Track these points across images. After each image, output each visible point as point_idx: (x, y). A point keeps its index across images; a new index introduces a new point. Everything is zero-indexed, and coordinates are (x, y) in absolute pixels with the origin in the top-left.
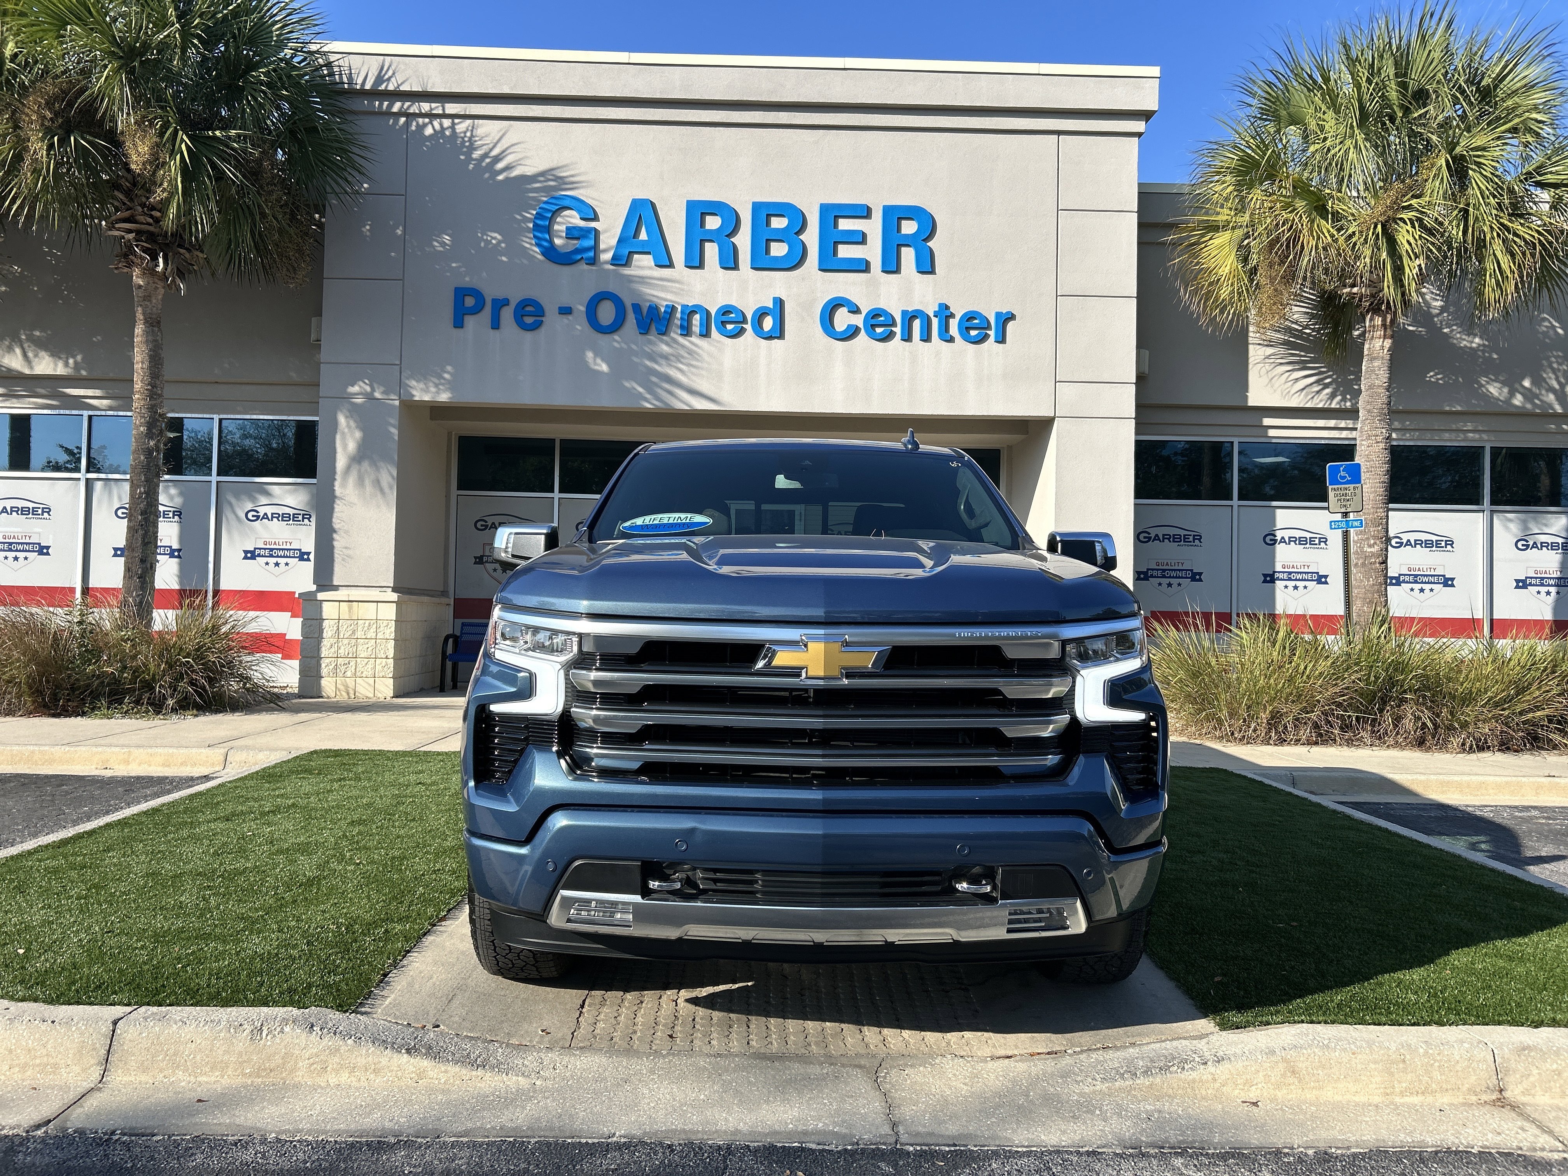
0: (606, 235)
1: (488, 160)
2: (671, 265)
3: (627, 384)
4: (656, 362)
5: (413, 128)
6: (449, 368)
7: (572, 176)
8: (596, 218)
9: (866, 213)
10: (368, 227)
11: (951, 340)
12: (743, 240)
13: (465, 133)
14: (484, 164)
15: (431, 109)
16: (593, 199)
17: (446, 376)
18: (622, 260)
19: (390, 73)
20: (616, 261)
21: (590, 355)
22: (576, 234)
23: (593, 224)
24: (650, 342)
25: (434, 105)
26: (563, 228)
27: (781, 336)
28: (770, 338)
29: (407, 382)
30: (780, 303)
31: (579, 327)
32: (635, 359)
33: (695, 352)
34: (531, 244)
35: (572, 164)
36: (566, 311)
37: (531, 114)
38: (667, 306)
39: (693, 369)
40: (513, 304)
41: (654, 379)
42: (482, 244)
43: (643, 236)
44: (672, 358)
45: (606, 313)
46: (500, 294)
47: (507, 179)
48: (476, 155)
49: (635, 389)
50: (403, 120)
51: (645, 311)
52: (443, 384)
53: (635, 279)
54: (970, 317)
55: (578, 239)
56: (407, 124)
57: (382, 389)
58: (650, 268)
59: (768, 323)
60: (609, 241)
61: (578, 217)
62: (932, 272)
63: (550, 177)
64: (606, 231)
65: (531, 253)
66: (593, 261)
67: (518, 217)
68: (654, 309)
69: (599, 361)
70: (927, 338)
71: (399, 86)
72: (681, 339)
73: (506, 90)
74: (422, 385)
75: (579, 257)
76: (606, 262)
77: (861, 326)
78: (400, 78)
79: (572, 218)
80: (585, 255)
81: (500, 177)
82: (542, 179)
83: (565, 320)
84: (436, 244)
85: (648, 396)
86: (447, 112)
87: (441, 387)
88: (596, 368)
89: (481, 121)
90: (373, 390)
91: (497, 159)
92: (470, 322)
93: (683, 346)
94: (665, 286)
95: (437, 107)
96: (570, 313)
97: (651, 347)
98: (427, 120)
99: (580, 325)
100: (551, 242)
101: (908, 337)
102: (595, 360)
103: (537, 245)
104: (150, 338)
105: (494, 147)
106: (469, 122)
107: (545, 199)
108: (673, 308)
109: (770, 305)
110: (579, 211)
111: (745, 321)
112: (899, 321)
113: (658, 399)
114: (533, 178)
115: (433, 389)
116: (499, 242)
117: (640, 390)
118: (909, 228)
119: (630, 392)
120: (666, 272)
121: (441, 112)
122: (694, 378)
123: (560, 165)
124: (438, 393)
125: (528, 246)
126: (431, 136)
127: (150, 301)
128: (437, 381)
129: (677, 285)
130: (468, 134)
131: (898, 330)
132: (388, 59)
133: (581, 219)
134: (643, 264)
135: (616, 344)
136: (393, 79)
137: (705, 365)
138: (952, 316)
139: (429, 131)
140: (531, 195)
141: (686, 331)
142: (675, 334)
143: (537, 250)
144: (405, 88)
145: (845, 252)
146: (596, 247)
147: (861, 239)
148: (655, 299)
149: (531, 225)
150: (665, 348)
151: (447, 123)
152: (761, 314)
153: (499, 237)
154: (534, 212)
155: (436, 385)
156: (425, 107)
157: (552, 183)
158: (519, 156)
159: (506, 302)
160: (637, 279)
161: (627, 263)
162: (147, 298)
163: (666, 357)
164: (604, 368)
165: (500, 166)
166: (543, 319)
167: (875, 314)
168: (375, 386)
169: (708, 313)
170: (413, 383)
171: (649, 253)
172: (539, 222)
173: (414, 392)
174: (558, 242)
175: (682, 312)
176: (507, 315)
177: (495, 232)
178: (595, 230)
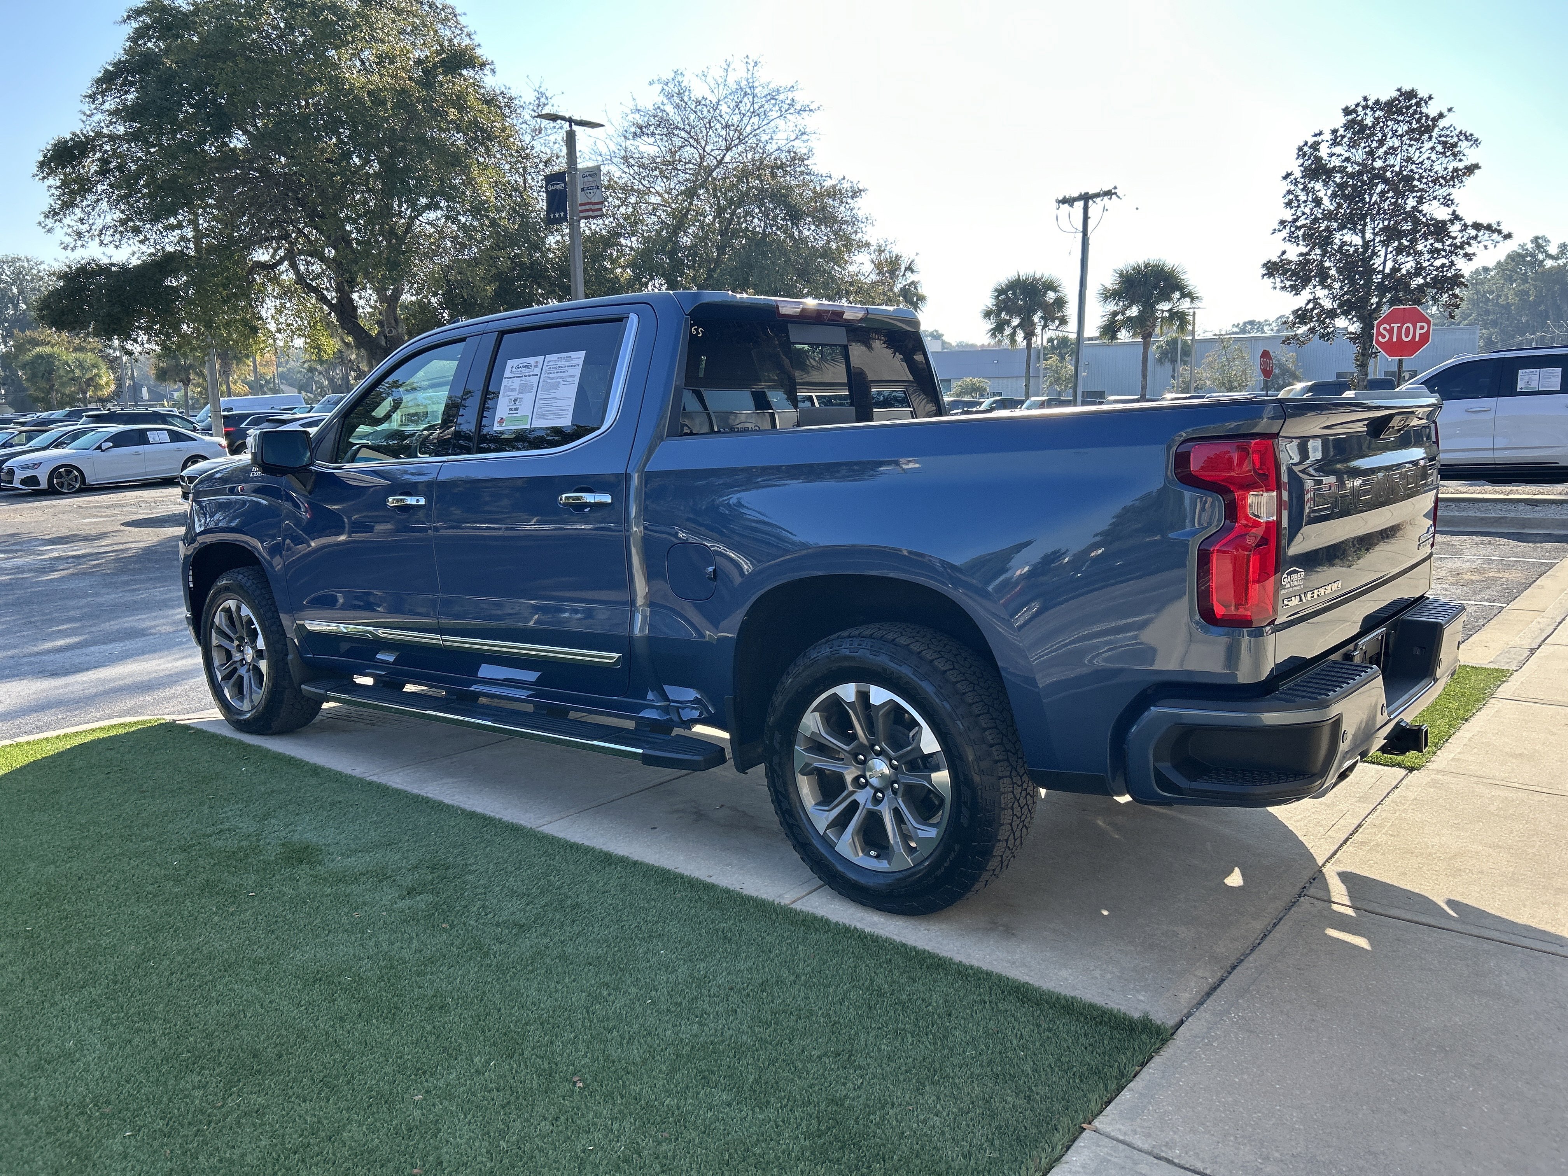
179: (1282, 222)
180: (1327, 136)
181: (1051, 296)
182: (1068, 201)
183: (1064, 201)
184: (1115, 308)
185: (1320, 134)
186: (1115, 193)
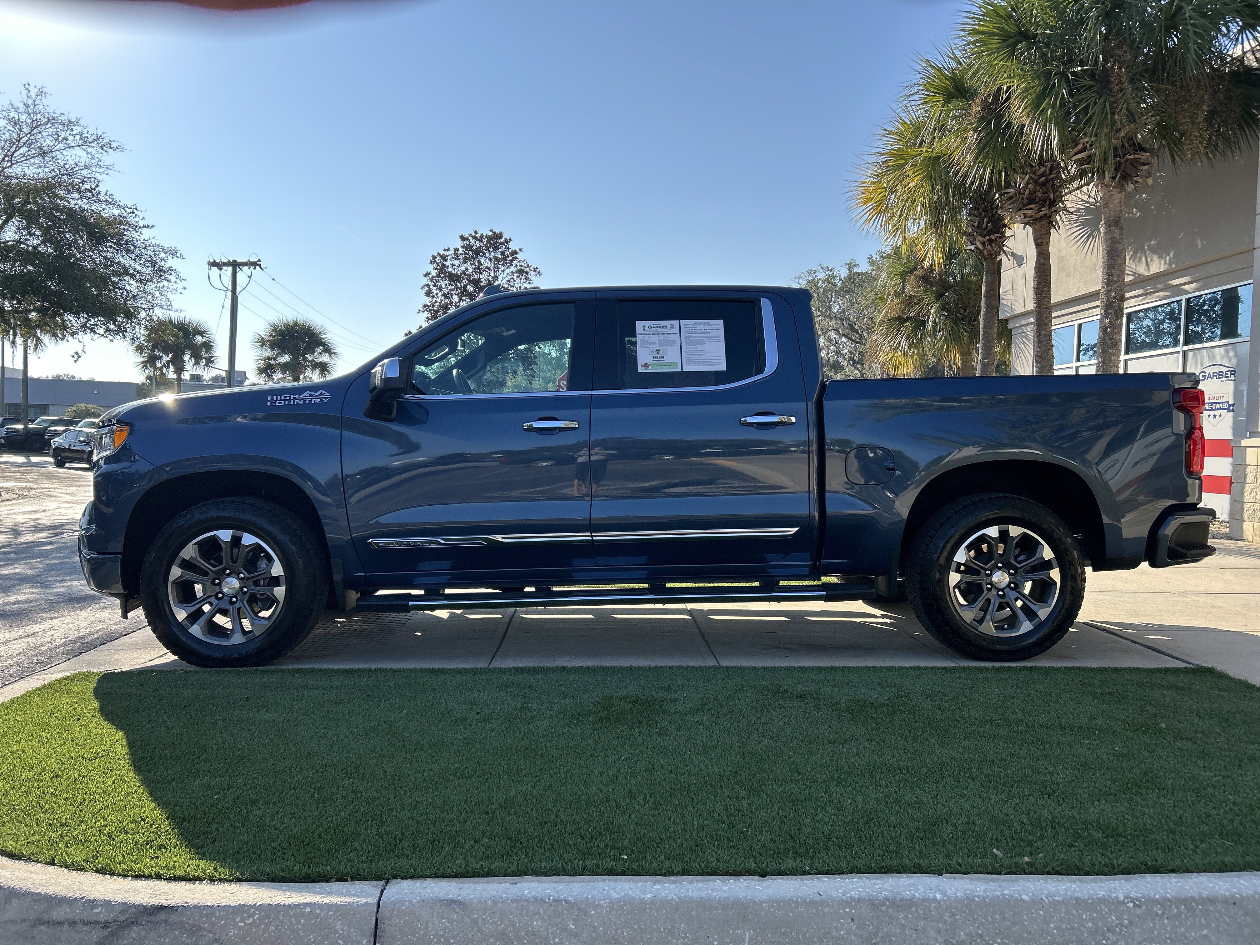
179: (425, 306)
180: (452, 252)
181: (199, 339)
182: (218, 265)
183: (214, 264)
184: (270, 355)
185: (448, 249)
186: (260, 265)
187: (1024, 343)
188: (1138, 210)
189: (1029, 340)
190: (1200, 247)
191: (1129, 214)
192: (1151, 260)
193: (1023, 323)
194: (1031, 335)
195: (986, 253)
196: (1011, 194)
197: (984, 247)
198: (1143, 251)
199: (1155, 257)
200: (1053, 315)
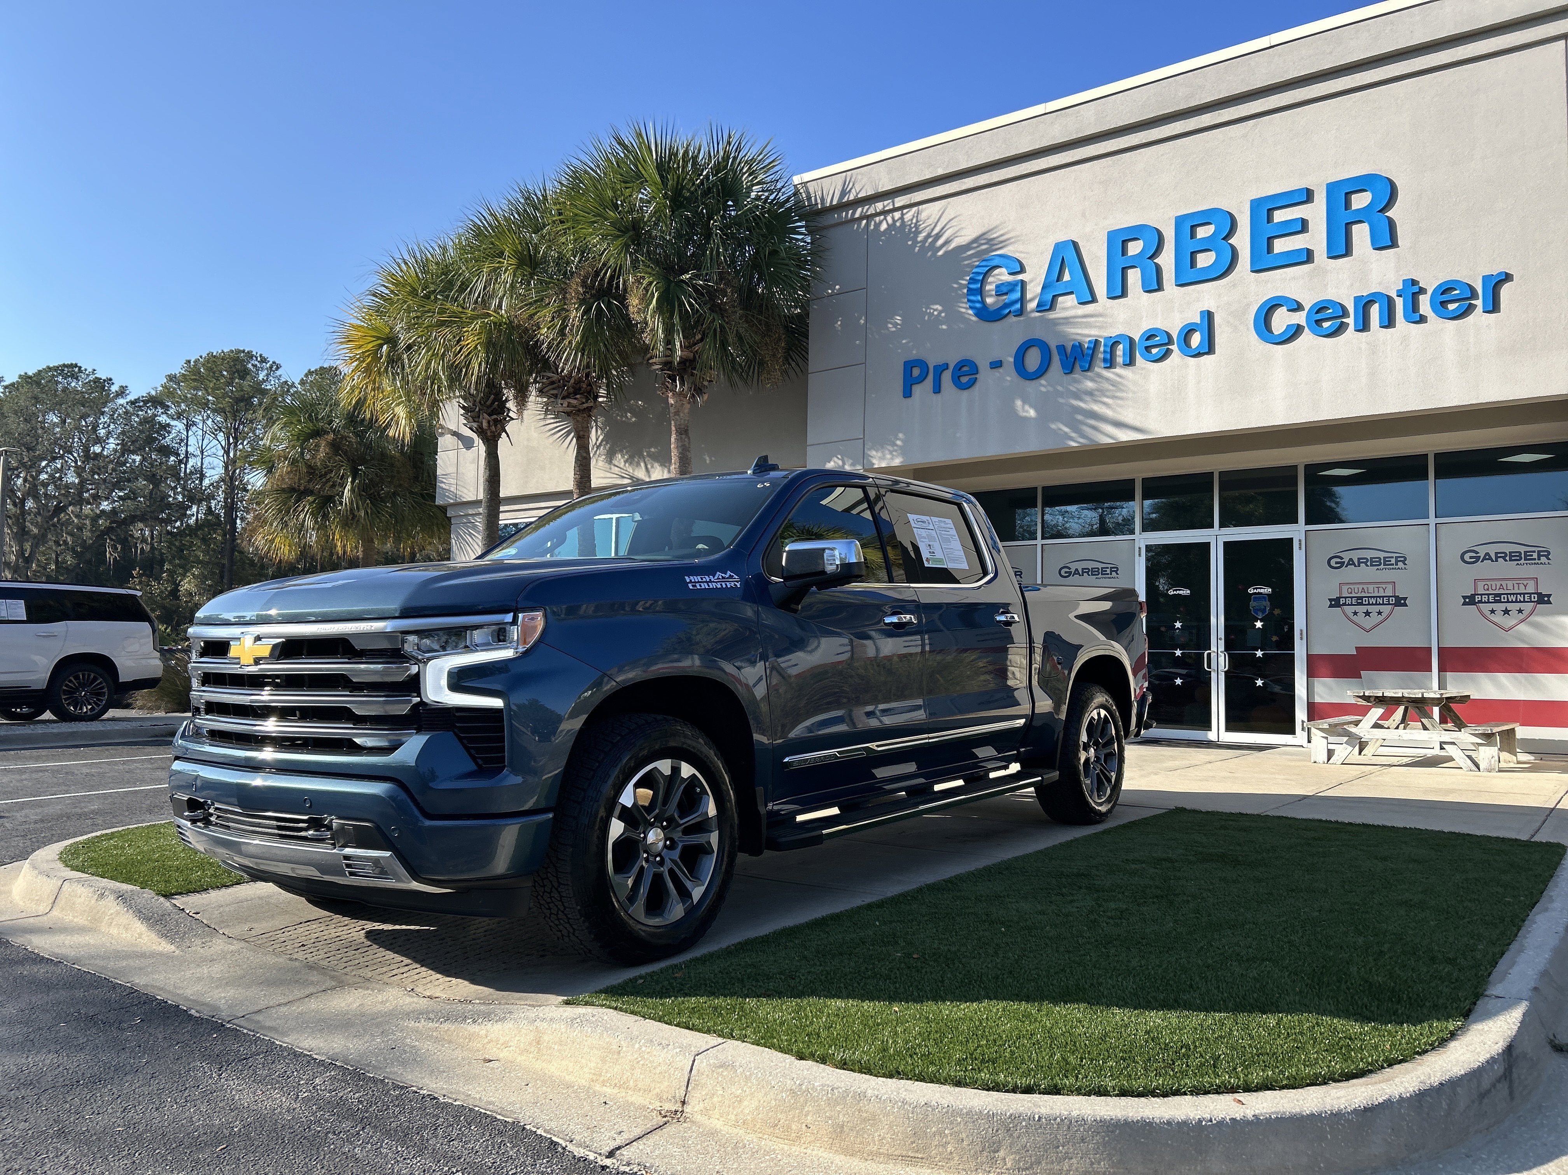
0: (1032, 285)
1: (930, 240)
2: (1094, 300)
3: (1053, 426)
4: (1081, 400)
5: (872, 227)
6: (901, 435)
7: (1002, 235)
8: (1022, 270)
9: (1308, 196)
10: (839, 323)
11: (1422, 319)
12: (1167, 260)
13: (912, 220)
14: (927, 244)
15: (884, 207)
16: (1021, 252)
17: (899, 443)
18: (1048, 305)
19: (850, 186)
20: (1041, 307)
21: (1019, 403)
22: (1005, 290)
23: (1020, 277)
24: (1076, 381)
25: (886, 203)
26: (993, 287)
27: (1211, 350)
28: (1198, 355)
29: (869, 453)
30: (1209, 316)
31: (1008, 378)
32: (1061, 400)
33: (1119, 383)
34: (966, 308)
35: (1002, 223)
36: (997, 365)
37: (964, 188)
38: (1090, 342)
39: (1119, 402)
40: (951, 367)
41: (1079, 417)
42: (926, 318)
43: (1067, 277)
44: (1096, 393)
45: (1033, 360)
46: (940, 361)
47: (946, 253)
48: (921, 237)
49: (1060, 429)
50: (864, 222)
51: (1069, 349)
52: (896, 451)
53: (1058, 321)
54: (1446, 289)
55: (1006, 294)
56: (868, 225)
57: (851, 461)
58: (1073, 307)
59: (1196, 340)
60: (1034, 290)
61: (1006, 272)
62: (1394, 244)
63: (983, 242)
64: (1031, 281)
65: (967, 316)
66: (1021, 312)
67: (955, 286)
68: (1078, 347)
69: (1027, 407)
70: (1389, 322)
71: (857, 194)
72: (1106, 373)
73: (940, 172)
74: (880, 454)
75: (1007, 311)
76: (1032, 311)
77: (1304, 323)
78: (858, 187)
79: (1002, 275)
80: (1013, 308)
81: (940, 253)
82: (975, 245)
83: (997, 373)
84: (890, 326)
85: (1073, 435)
86: (897, 205)
87: (894, 453)
88: (1025, 414)
89: (924, 206)
90: (844, 464)
91: (938, 236)
92: (917, 390)
93: (1107, 379)
94: (1089, 323)
95: (888, 204)
96: (1001, 366)
97: (1076, 385)
98: (882, 217)
99: (1009, 375)
100: (983, 302)
101: (1364, 326)
102: (1023, 407)
103: (971, 308)
104: (680, 444)
105: (935, 226)
106: (915, 209)
107: (977, 263)
108: (1097, 342)
109: (1198, 320)
110: (1007, 268)
111: (1170, 341)
112: (1351, 310)
113: (1083, 436)
114: (967, 247)
115: (888, 456)
116: (940, 312)
117: (1066, 429)
118: (1360, 201)
119: (1055, 432)
120: (1090, 308)
121: (891, 207)
122: (1119, 409)
123: (991, 227)
124: (892, 459)
125: (963, 310)
126: (886, 230)
127: (678, 415)
128: (891, 449)
129: (1101, 319)
130: (914, 221)
131: (1350, 321)
132: (848, 173)
133: (1010, 274)
134: (1068, 305)
135: (1043, 389)
136: (853, 190)
137: (1130, 395)
138: (1422, 291)
139: (884, 226)
140: (966, 262)
141: (1111, 363)
142: (1099, 369)
143: (970, 312)
144: (861, 195)
145: (1281, 246)
146: (1022, 299)
147: (1303, 226)
148: (1079, 337)
149: (965, 291)
150: (1090, 385)
151: (897, 215)
152: (1188, 332)
153: (940, 308)
154: (968, 278)
155: (891, 452)
156: (879, 206)
157: (984, 247)
158: (956, 229)
159: (946, 366)
160: (1061, 321)
161: (1052, 306)
162: (677, 413)
163: (1090, 393)
164: (1032, 413)
165: (940, 242)
166: (977, 376)
167: (1321, 308)
168: (846, 459)
169: (1131, 340)
170: (873, 453)
171: (1072, 293)
172: (972, 286)
173: (874, 461)
174: (989, 300)
175: (1105, 345)
176: (947, 377)
177: (936, 304)
178: (1022, 281)
187: (470, 535)
188: (633, 415)
189: (478, 532)
190: (708, 462)
191: (622, 417)
192: (652, 467)
193: (470, 512)
194: (481, 526)
195: (489, 434)
196: (554, 379)
197: (489, 426)
198: (641, 456)
199: (656, 465)
200: (502, 508)
